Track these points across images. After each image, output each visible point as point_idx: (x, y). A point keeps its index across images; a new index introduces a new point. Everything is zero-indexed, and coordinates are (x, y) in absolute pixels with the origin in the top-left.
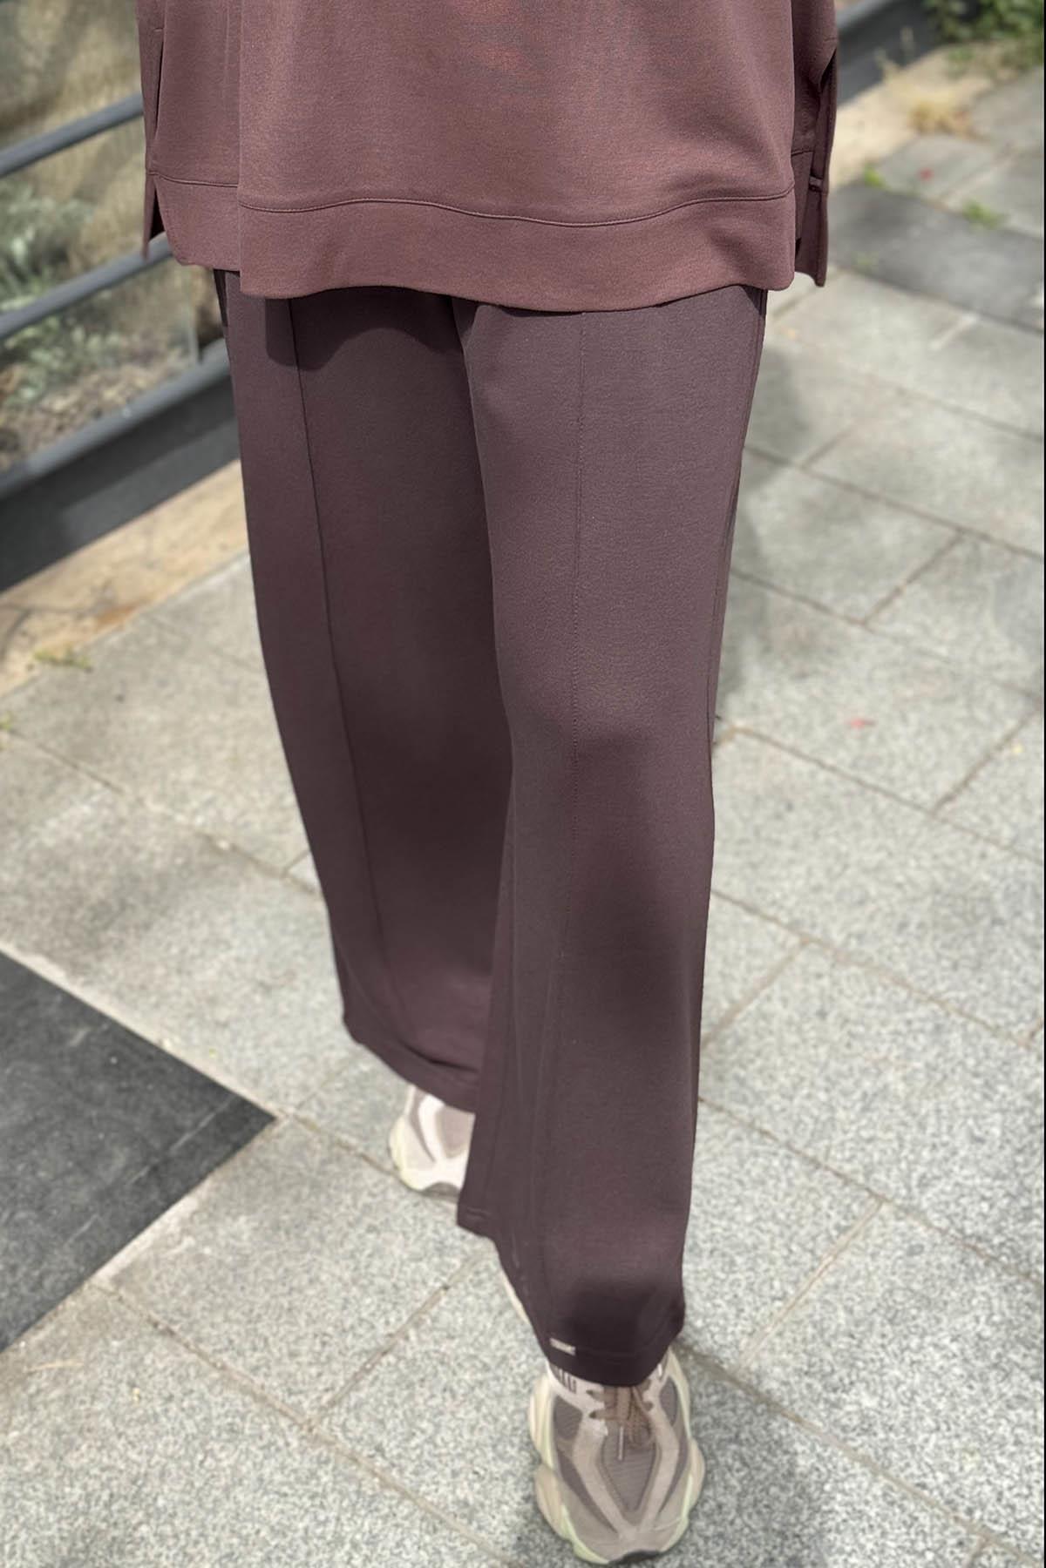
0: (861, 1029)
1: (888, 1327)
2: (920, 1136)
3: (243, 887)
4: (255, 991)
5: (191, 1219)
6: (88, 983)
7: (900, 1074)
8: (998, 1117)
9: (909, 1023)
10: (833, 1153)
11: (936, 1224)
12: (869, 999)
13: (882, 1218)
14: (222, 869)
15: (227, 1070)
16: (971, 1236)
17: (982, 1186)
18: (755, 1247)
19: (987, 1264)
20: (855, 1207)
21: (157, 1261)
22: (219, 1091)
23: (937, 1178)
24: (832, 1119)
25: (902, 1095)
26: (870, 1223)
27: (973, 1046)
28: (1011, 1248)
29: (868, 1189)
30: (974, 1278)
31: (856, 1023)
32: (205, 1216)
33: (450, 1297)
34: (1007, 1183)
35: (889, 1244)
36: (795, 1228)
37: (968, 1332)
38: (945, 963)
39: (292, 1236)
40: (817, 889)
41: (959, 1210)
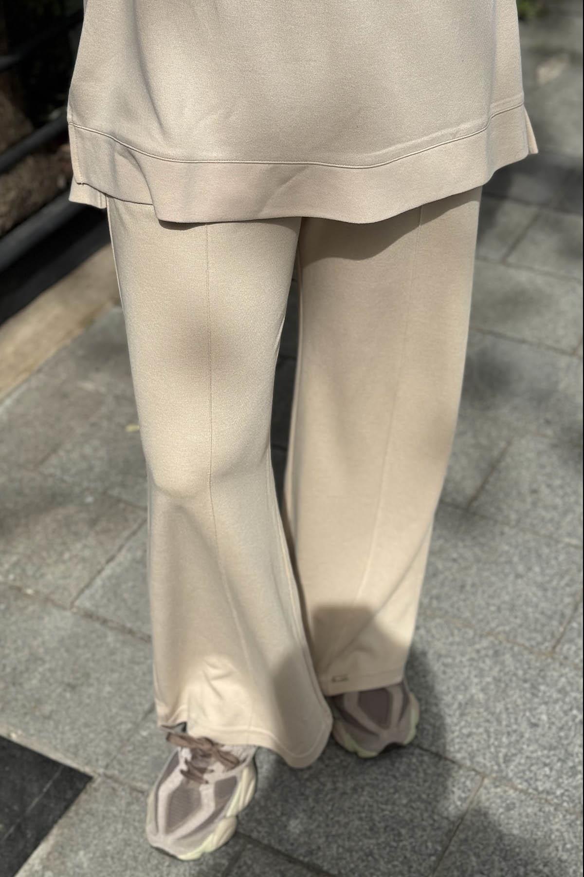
0: (449, 660)
1: (503, 863)
2: (498, 728)
3: (47, 619)
4: (65, 690)
5: (48, 859)
7: (479, 687)
8: (543, 708)
9: (478, 651)
10: (448, 747)
11: (520, 787)
12: (451, 639)
13: (486, 788)
14: (31, 608)
15: (56, 749)
16: (542, 792)
17: (543, 756)
18: (412, 821)
19: (556, 809)
20: (468, 783)
22: (55, 764)
23: (515, 755)
24: (443, 725)
25: (482, 701)
26: (479, 793)
27: (519, 661)
28: (568, 796)
29: (474, 770)
30: (550, 821)
31: (447, 656)
32: (56, 854)
34: (557, 752)
35: (493, 806)
36: (434, 803)
37: (553, 858)
38: (493, 608)
39: (116, 860)
41: (532, 775)
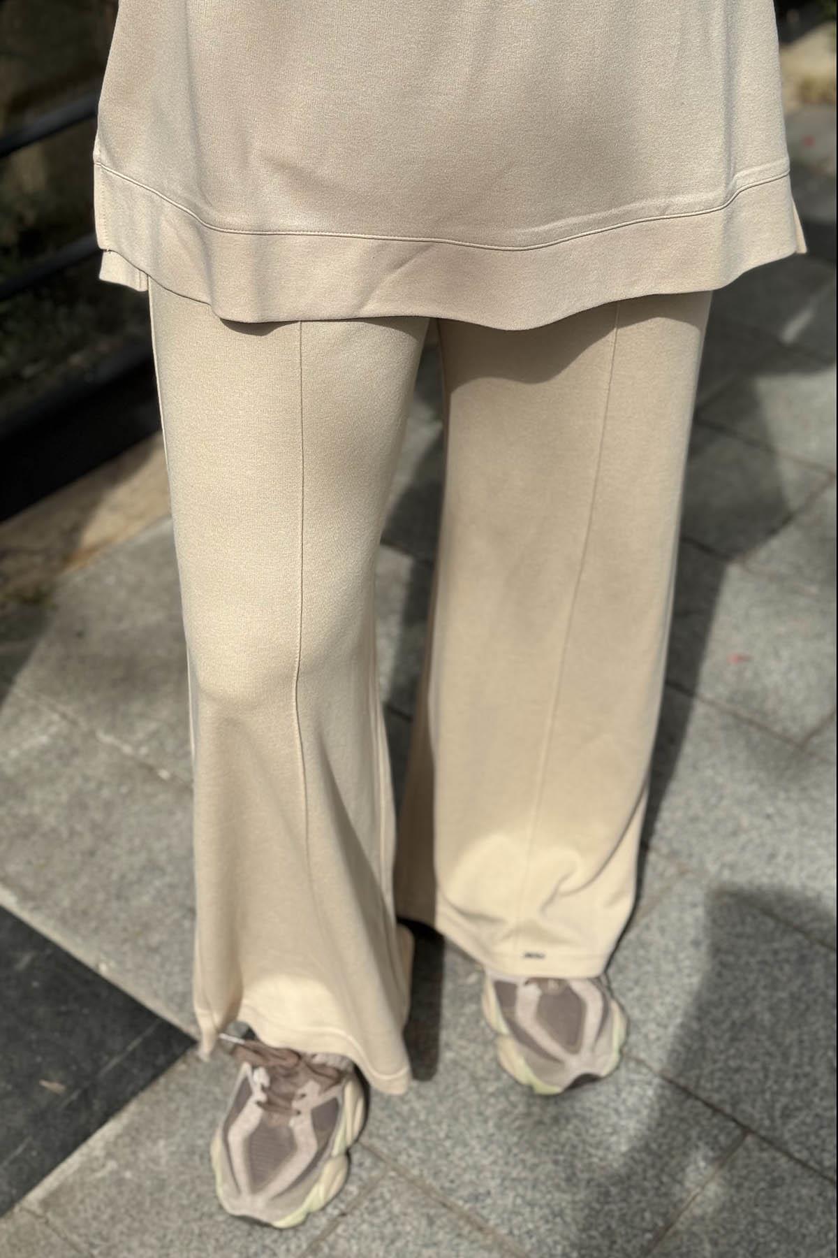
0: (731, 959)
2: (784, 1067)
4: (183, 917)
5: (115, 1144)
6: (36, 909)
7: (766, 1004)
9: (776, 952)
10: (702, 1082)
11: (797, 1155)
12: (739, 929)
13: (747, 1149)
14: (161, 798)
15: (156, 995)
20: (722, 1137)
21: (83, 1184)
22: (151, 1015)
23: (798, 1109)
24: (703, 1049)
25: (768, 1025)
26: (735, 1154)
29: (734, 1120)
31: (727, 953)
32: (127, 1139)
33: (347, 1224)
35: (753, 1176)
36: (666, 1158)
40: (694, 819)
41: (818, 1142)
